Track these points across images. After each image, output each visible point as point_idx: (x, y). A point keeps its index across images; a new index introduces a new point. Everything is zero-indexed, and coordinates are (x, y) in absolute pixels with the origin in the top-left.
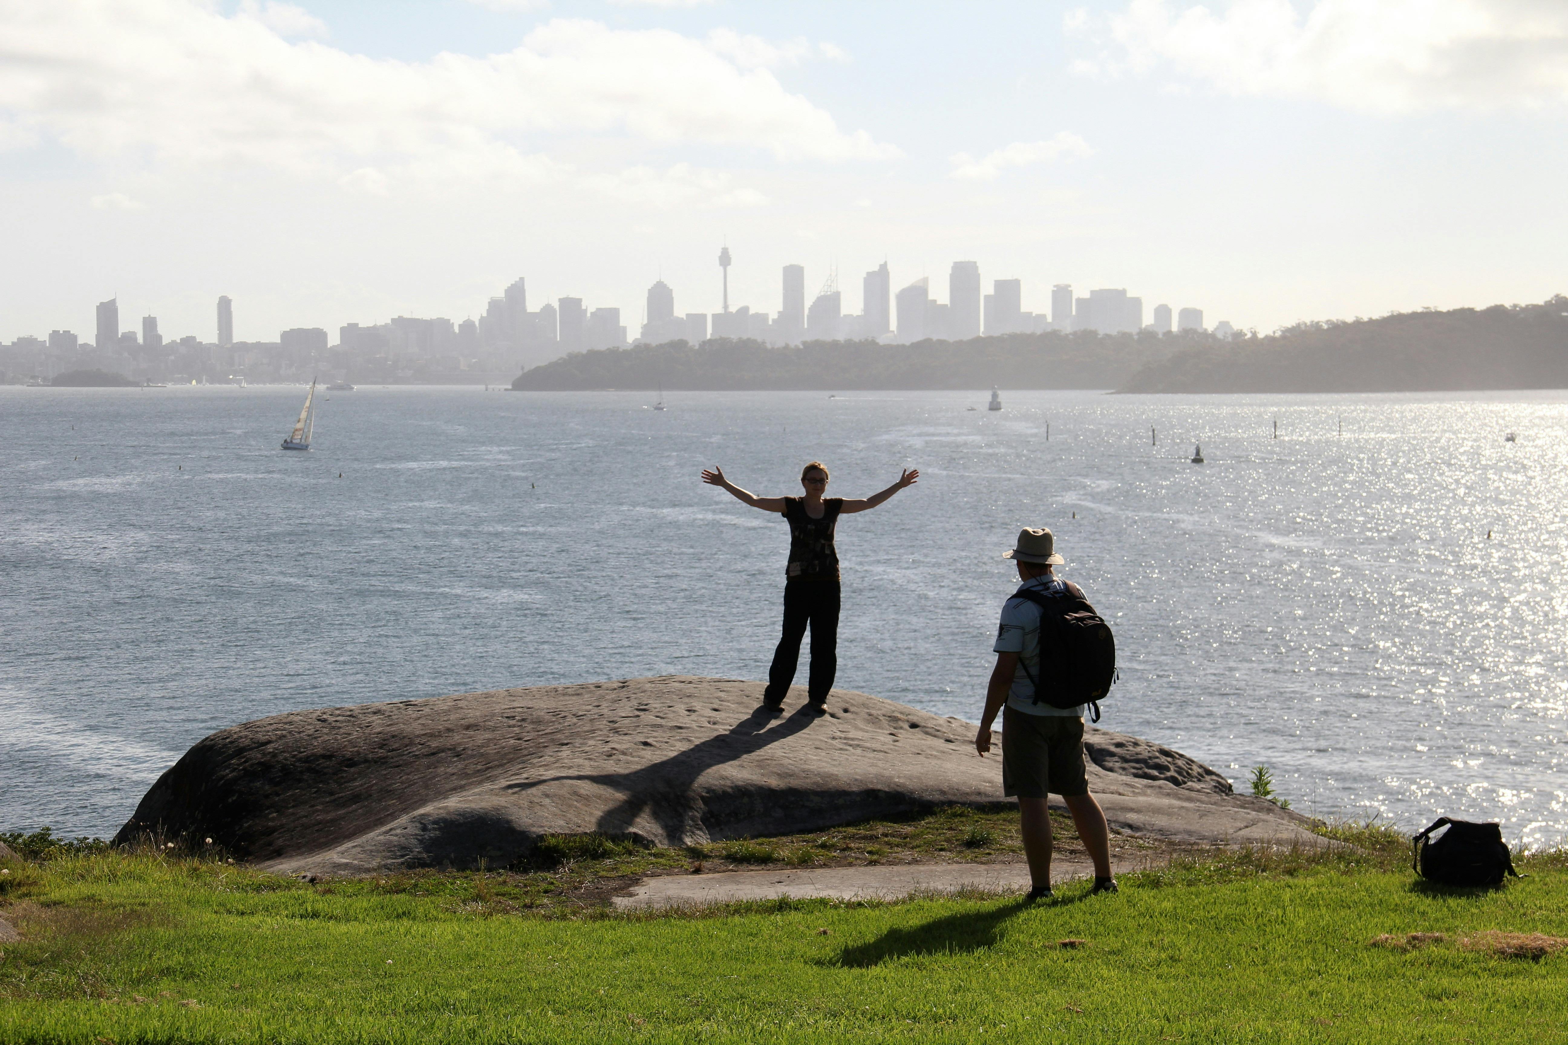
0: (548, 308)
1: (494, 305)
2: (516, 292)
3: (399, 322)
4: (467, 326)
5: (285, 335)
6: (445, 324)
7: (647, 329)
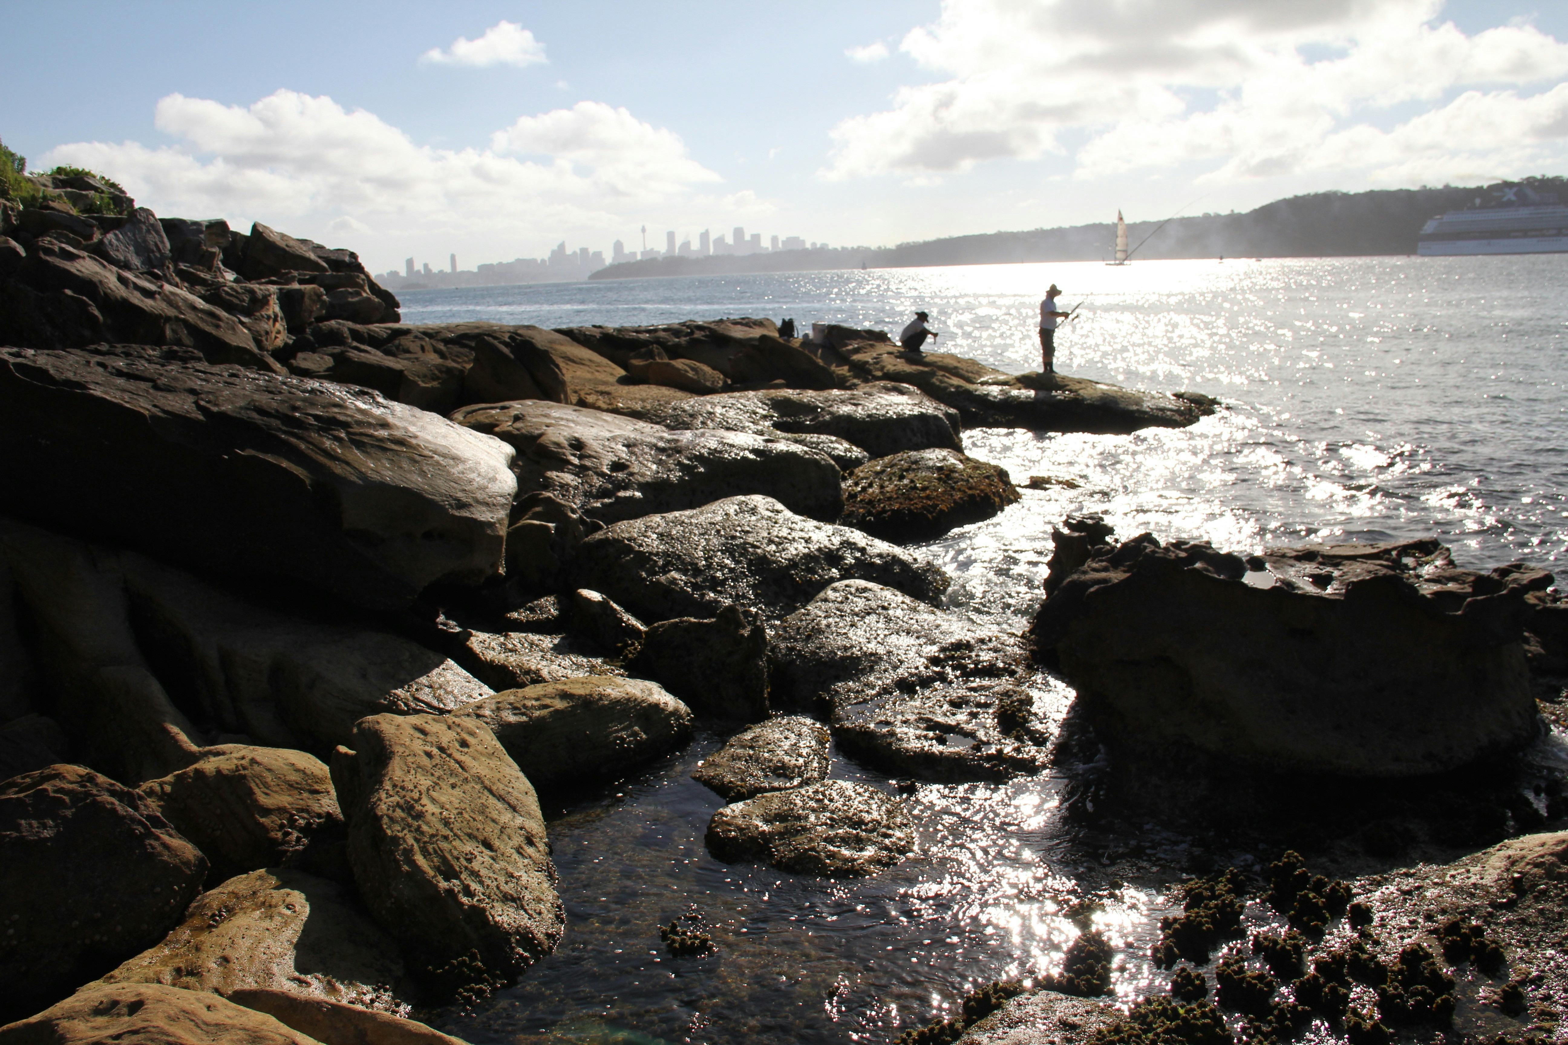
0: (575, 253)
1: (553, 252)
2: (562, 247)
3: (518, 261)
4: (543, 261)
5: (481, 268)
6: (535, 261)
7: (614, 259)
